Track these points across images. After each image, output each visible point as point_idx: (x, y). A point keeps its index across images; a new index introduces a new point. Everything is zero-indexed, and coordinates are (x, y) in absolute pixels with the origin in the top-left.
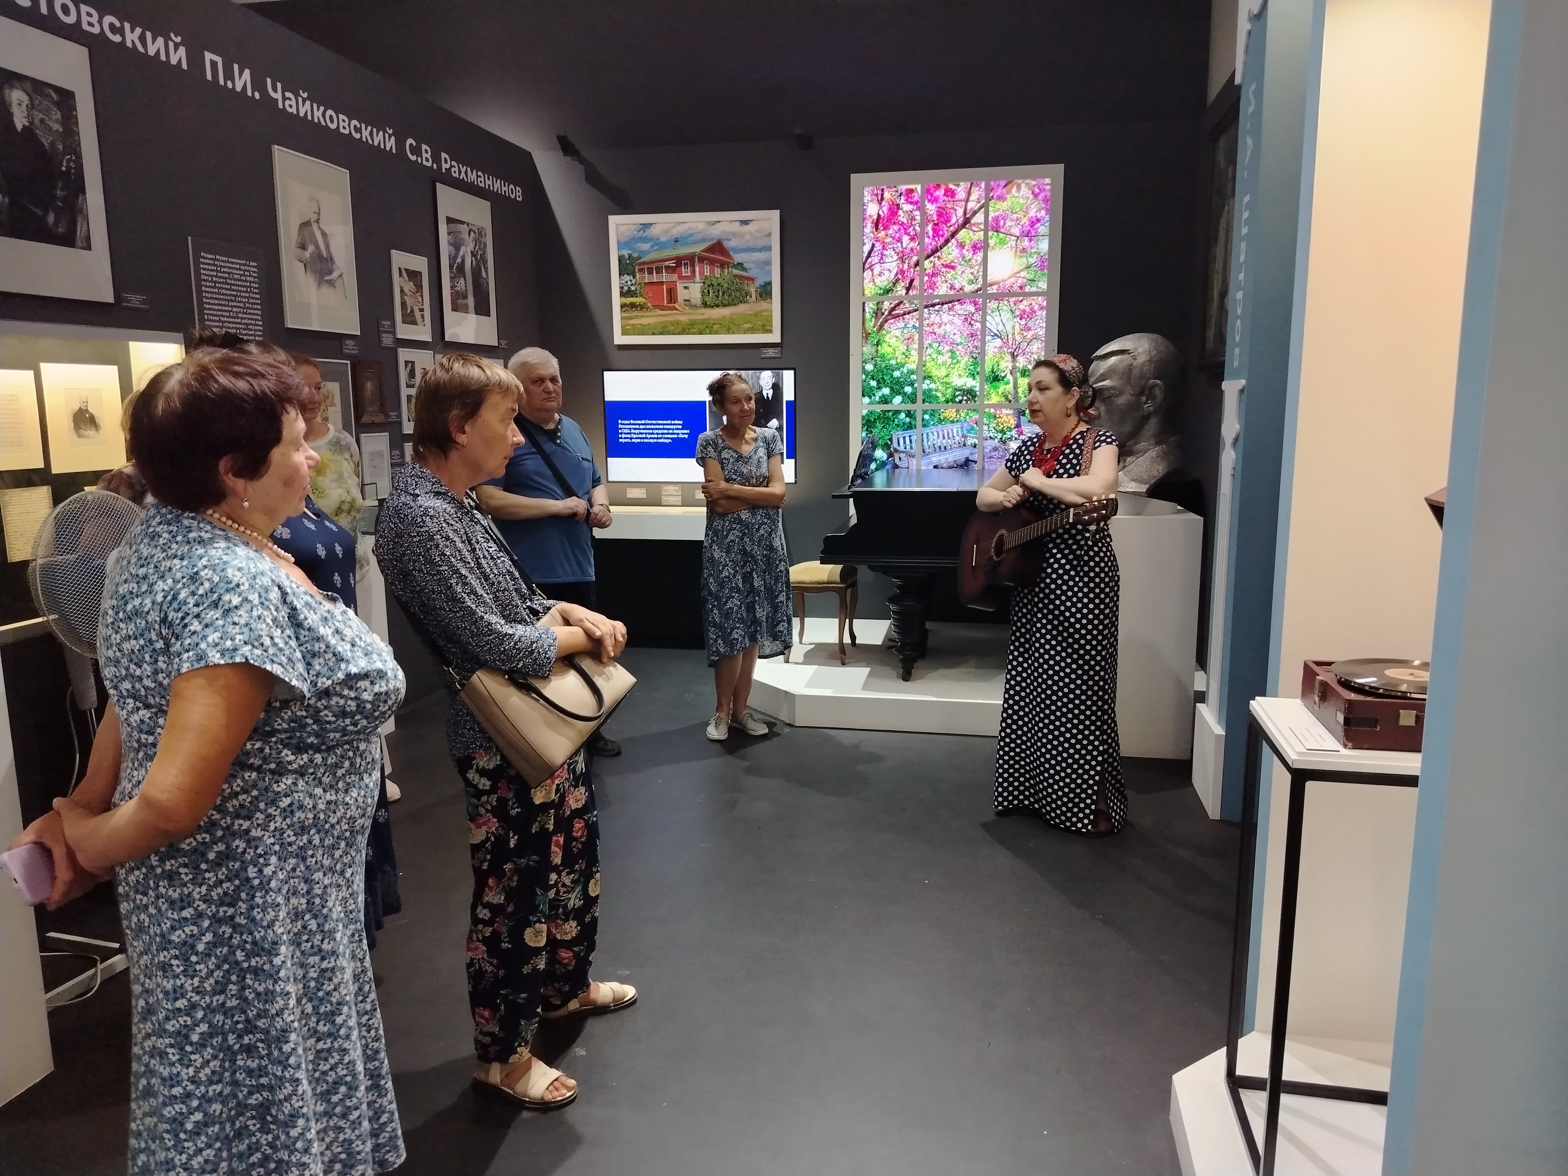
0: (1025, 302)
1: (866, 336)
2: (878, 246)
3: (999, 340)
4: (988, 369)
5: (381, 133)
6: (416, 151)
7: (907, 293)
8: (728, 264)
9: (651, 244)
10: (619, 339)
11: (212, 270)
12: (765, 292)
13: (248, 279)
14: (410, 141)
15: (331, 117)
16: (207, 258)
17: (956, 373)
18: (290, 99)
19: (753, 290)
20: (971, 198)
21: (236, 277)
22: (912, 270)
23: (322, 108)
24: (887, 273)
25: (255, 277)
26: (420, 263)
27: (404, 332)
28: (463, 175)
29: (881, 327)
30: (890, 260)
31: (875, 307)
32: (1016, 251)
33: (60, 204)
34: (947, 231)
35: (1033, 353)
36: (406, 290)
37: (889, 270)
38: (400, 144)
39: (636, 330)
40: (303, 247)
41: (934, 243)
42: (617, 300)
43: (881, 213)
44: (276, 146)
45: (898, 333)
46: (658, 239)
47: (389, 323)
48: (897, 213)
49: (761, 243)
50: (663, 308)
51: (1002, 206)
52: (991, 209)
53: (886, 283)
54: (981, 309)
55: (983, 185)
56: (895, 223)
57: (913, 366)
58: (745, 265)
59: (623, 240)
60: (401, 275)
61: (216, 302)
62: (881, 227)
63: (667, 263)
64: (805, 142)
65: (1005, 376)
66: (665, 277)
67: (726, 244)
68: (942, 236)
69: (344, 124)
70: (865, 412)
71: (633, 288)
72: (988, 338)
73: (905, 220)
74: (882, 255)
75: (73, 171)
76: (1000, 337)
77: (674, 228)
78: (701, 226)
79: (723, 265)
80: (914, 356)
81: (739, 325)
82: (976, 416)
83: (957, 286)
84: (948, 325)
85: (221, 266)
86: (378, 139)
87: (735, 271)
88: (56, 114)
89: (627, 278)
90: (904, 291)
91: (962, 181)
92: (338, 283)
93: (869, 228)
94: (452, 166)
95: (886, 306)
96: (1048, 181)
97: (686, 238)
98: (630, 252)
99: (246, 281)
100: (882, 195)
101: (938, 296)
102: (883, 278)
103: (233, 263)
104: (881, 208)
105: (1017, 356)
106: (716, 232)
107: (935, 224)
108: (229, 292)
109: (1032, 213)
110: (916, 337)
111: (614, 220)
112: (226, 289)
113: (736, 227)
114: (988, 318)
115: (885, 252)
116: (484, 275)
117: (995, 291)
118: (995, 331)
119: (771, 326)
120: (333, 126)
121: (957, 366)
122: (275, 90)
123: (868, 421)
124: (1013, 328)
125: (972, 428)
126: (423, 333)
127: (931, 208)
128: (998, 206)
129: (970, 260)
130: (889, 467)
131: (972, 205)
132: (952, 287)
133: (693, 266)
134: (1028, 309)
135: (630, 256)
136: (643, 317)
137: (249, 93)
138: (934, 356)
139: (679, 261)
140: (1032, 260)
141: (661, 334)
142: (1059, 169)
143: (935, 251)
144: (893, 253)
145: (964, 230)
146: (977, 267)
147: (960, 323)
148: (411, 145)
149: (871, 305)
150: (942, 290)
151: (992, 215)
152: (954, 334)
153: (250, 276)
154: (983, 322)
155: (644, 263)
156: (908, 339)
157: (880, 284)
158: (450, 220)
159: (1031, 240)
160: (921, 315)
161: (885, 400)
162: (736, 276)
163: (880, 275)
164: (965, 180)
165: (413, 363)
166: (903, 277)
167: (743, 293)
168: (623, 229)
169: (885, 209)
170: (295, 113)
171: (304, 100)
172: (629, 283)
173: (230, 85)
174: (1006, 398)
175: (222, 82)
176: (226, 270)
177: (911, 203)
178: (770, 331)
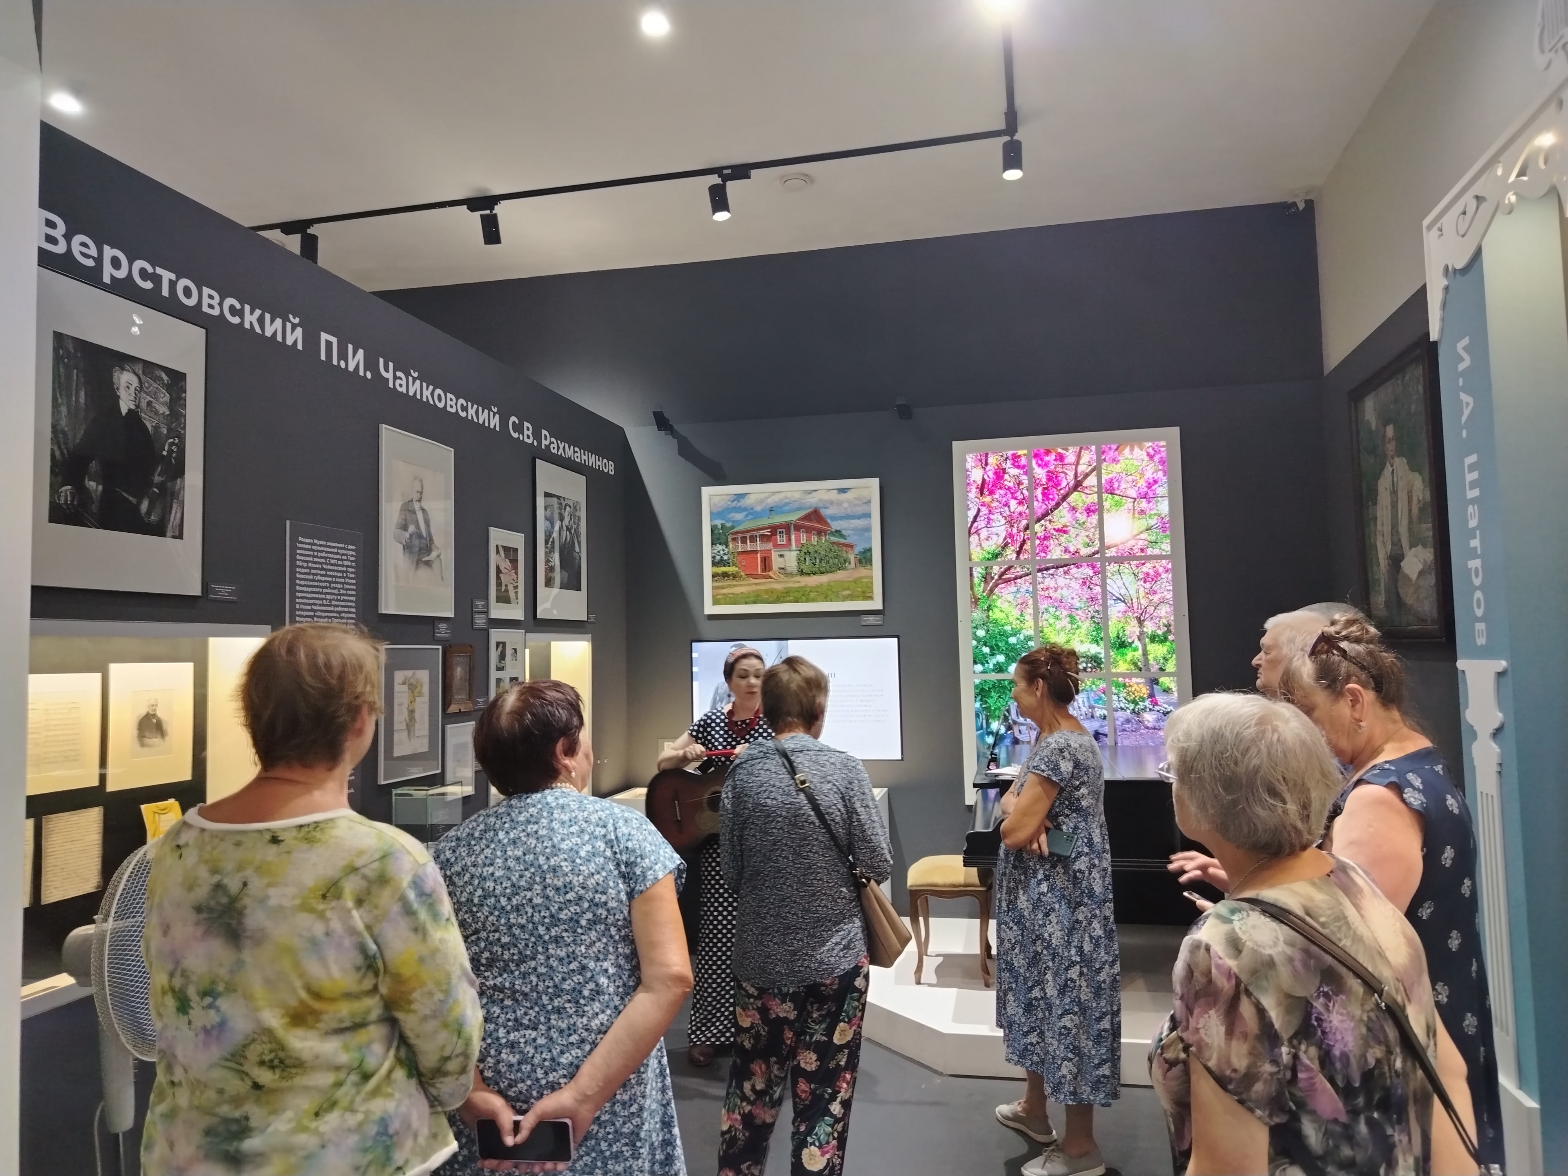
0: (1147, 565)
1: (976, 601)
2: (984, 510)
3: (1123, 604)
4: (1113, 633)
5: (486, 411)
6: (519, 428)
7: (1018, 557)
8: (825, 531)
9: (745, 513)
10: (710, 609)
11: (309, 556)
12: (865, 558)
13: (345, 563)
14: (513, 419)
15: (439, 396)
16: (304, 543)
17: (1078, 639)
18: (400, 378)
19: (852, 557)
20: (1082, 462)
21: (332, 561)
22: (1022, 534)
23: (431, 387)
24: (995, 537)
25: (352, 561)
26: (517, 540)
27: (498, 611)
28: (561, 450)
29: (992, 591)
30: (998, 524)
31: (984, 572)
32: (1134, 513)
33: (155, 490)
34: (1056, 496)
35: (1161, 618)
36: (502, 569)
37: (997, 534)
38: (504, 422)
39: (728, 600)
40: (405, 528)
41: (1044, 507)
42: (708, 569)
43: (986, 477)
44: (384, 426)
45: (1010, 598)
46: (752, 509)
47: (483, 603)
48: (1003, 477)
49: (860, 510)
50: (756, 577)
51: (1117, 468)
52: (1103, 471)
53: (994, 547)
54: (1101, 572)
55: (1093, 448)
56: (1001, 488)
57: (1031, 632)
58: (844, 532)
59: (716, 510)
60: (498, 552)
61: (309, 589)
62: (986, 492)
63: (761, 532)
64: (905, 412)
65: (1133, 642)
66: (759, 545)
67: (823, 512)
68: (1053, 500)
69: (451, 403)
70: (977, 681)
71: (725, 558)
72: (1110, 602)
73: (1011, 485)
74: (989, 519)
75: (174, 455)
76: (1124, 602)
77: (769, 497)
78: (797, 495)
79: (820, 533)
80: (1030, 622)
81: (837, 593)
82: (1102, 685)
83: (1072, 549)
84: (1065, 589)
85: (318, 551)
86: (483, 417)
87: (833, 539)
88: (165, 395)
89: (719, 547)
90: (1015, 555)
91: (1071, 446)
92: (435, 565)
93: (973, 493)
94: (551, 443)
95: (996, 570)
96: (1163, 443)
97: (781, 507)
98: (723, 522)
99: (343, 566)
100: (986, 460)
101: (1051, 560)
102: (991, 542)
103: (330, 547)
104: (985, 472)
105: (1144, 621)
106: (813, 501)
107: (1045, 489)
108: (323, 579)
109: (1149, 475)
110: (1031, 602)
111: (709, 493)
112: (322, 575)
113: (834, 496)
114: (1108, 581)
115: (992, 517)
116: (577, 549)
117: (1114, 554)
118: (1118, 595)
119: (872, 592)
120: (441, 405)
121: (1078, 632)
122: (387, 370)
123: (982, 690)
124: (1138, 591)
125: (1101, 698)
126: (516, 612)
127: (1040, 473)
128: (1110, 468)
129: (1084, 523)
130: (1007, 742)
131: (1082, 468)
132: (1066, 550)
133: (788, 534)
134: (1151, 572)
135: (723, 526)
136: (735, 586)
137: (361, 373)
138: (1051, 621)
139: (774, 529)
140: (1153, 522)
141: (755, 603)
142: (1174, 432)
143: (1045, 515)
144: (1000, 517)
145: (1076, 493)
146: (1093, 530)
147: (1078, 587)
148: (514, 422)
149: (979, 570)
150: (1056, 553)
151: (1105, 477)
152: (1073, 598)
153: (347, 560)
154: (1104, 585)
155: (737, 533)
156: (1022, 604)
157: (988, 549)
158: (547, 495)
159: (1149, 502)
160: (1035, 579)
161: (1000, 669)
162: (833, 543)
163: (987, 540)
164: (1073, 445)
165: (504, 644)
166: (1013, 541)
167: (842, 560)
168: (716, 500)
169: (991, 474)
170: (405, 392)
171: (414, 379)
172: (722, 552)
173: (343, 364)
174: (1135, 664)
175: (335, 362)
176: (324, 554)
177: (1018, 467)
178: (871, 598)
